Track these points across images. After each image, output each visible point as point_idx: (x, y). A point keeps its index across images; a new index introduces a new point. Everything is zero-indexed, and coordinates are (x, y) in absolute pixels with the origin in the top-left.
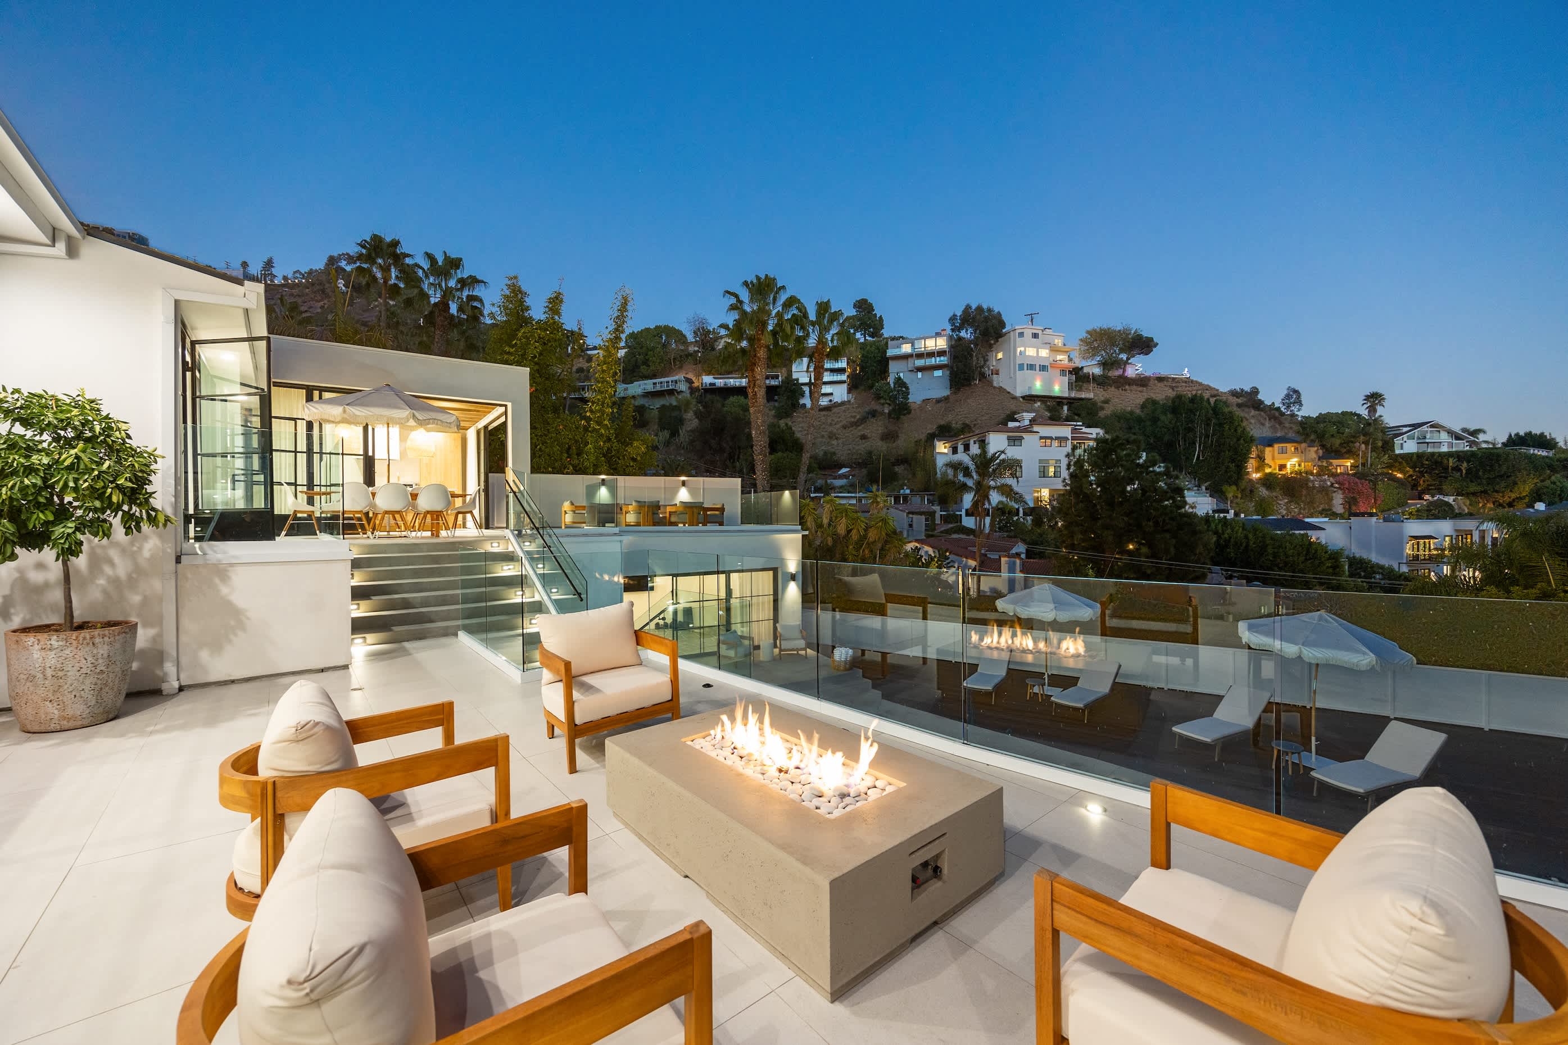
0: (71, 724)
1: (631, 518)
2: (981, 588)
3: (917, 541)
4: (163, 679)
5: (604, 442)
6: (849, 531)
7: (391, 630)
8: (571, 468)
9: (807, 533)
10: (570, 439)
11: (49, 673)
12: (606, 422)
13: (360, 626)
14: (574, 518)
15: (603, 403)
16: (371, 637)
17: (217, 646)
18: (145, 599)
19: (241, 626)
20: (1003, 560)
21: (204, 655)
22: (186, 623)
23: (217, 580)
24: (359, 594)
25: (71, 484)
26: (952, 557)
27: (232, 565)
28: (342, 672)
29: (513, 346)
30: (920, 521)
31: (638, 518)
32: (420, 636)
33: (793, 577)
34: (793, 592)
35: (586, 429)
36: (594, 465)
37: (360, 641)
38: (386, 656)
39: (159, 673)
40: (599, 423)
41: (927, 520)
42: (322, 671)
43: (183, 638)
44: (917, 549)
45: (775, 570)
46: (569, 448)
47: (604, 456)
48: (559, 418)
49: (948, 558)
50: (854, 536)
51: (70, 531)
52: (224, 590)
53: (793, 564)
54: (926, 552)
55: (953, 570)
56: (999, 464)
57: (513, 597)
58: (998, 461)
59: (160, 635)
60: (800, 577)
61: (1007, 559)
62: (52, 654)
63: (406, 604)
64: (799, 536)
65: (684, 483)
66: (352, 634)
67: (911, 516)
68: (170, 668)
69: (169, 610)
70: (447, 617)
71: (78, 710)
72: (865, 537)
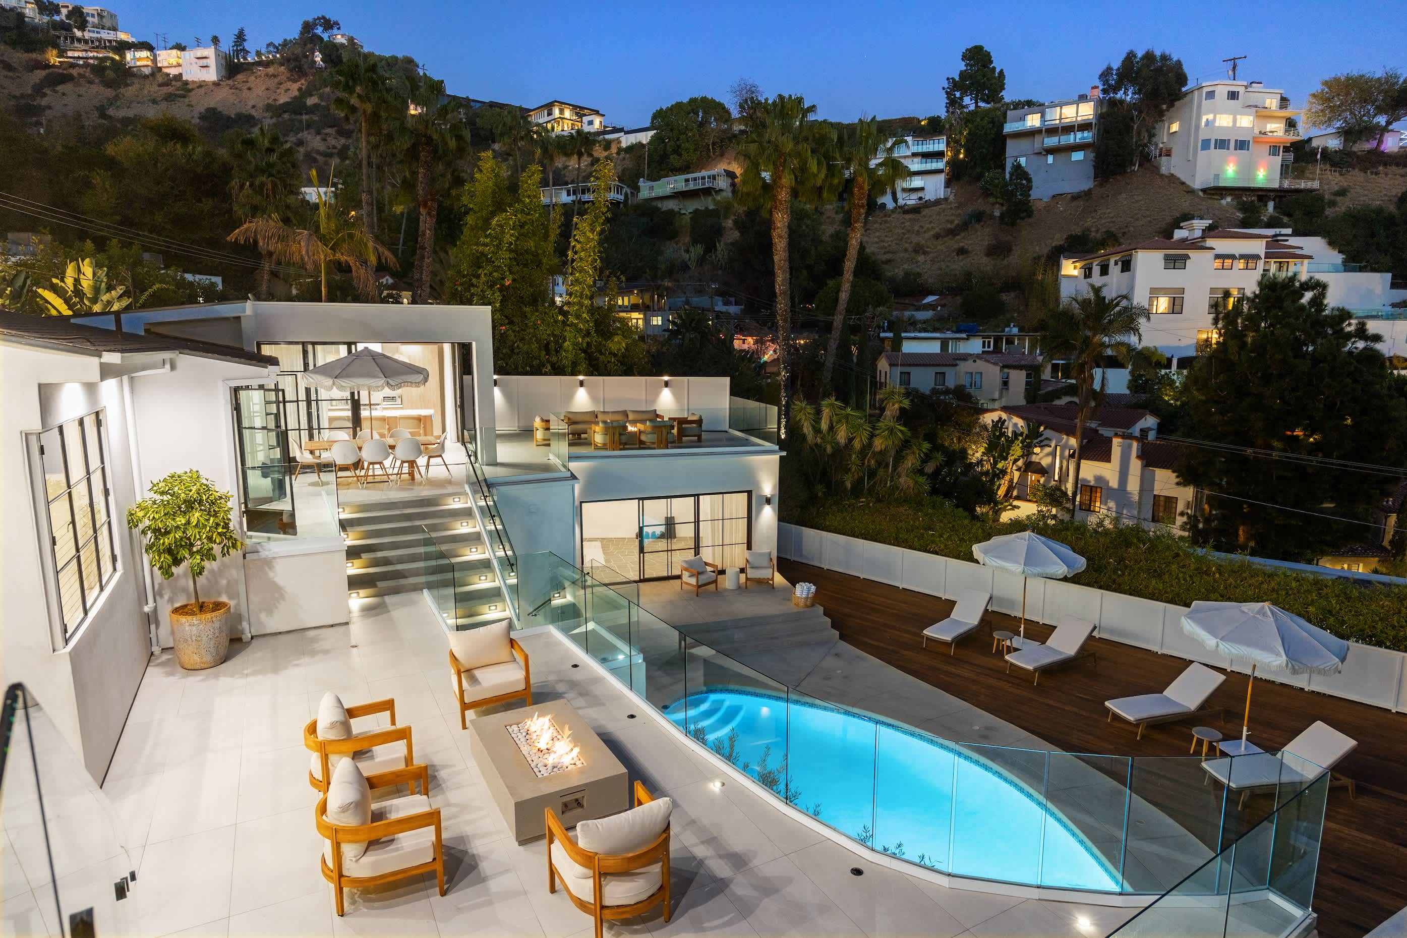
0: (206, 666)
1: (599, 439)
2: (1080, 476)
3: (1005, 409)
4: (243, 632)
5: (583, 338)
6: (851, 440)
7: (375, 586)
8: (549, 368)
9: (784, 454)
10: (549, 335)
11: (194, 638)
12: (585, 315)
13: (355, 583)
14: (544, 435)
15: (582, 294)
16: (363, 592)
17: (270, 611)
18: (229, 582)
19: (282, 597)
20: (1116, 441)
21: (263, 616)
22: (251, 596)
23: (267, 568)
24: (353, 553)
25: (198, 537)
26: (1049, 433)
27: (274, 558)
28: (344, 627)
29: (486, 237)
30: (1018, 378)
31: (605, 439)
32: (396, 591)
33: (768, 501)
35: (564, 323)
36: (573, 363)
37: (355, 595)
38: (373, 611)
39: (239, 627)
40: (578, 317)
41: (1028, 376)
42: (332, 626)
43: (250, 606)
44: (1001, 421)
45: (749, 493)
46: (548, 344)
47: (585, 351)
48: (537, 311)
49: (1041, 435)
50: (857, 444)
51: (199, 561)
52: (271, 574)
53: (768, 486)
54: (1015, 425)
55: (1048, 450)
56: (1119, 313)
57: (468, 552)
58: (1118, 309)
59: (238, 604)
60: (776, 500)
61: (1120, 440)
62: (194, 628)
63: (386, 562)
64: (776, 457)
65: (667, 384)
66: (349, 590)
67: (1006, 370)
68: (245, 625)
69: (242, 589)
70: (416, 573)
71: (208, 658)
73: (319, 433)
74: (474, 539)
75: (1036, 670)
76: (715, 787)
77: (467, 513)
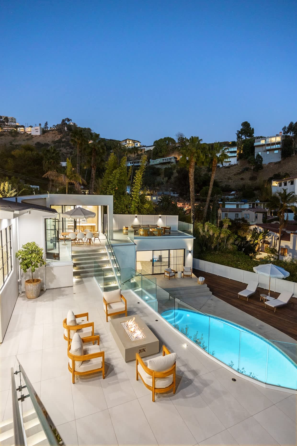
0: (34, 298)
1: (141, 233)
2: (281, 245)
3: (257, 224)
4: (44, 288)
5: (137, 204)
6: (214, 234)
7: (80, 275)
8: (127, 212)
9: (195, 238)
10: (127, 203)
11: (31, 290)
12: (138, 198)
13: (75, 274)
14: (126, 231)
15: (137, 192)
16: (76, 277)
17: (51, 282)
18: (41, 273)
19: (55, 278)
20: (292, 235)
21: (50, 283)
22: (47, 278)
23: (51, 270)
24: (75, 265)
25: (34, 261)
26: (270, 232)
27: (53, 267)
28: (72, 287)
29: (111, 176)
30: (260, 216)
31: (143, 233)
32: (86, 277)
33: (190, 252)
34: (190, 257)
35: (132, 200)
36: (134, 211)
37: (74, 277)
38: (80, 283)
39: (43, 286)
40: (136, 198)
41: (263, 215)
42: (68, 287)
43: (46, 281)
44: (256, 228)
45: (184, 249)
46: (127, 205)
47: (137, 208)
48: (124, 196)
49: (268, 233)
50: (216, 236)
51: (34, 268)
52: (52, 272)
53: (190, 247)
54: (260, 229)
55: (270, 237)
56: (292, 197)
57: (106, 266)
58: (291, 196)
59: (43, 280)
60: (192, 251)
61: (293, 235)
62: (31, 287)
63: (83, 268)
64: (193, 239)
65: (160, 217)
66: (73, 276)
67: (256, 213)
68: (45, 286)
69: (44, 275)
70: (91, 272)
71: (35, 296)
72: (219, 236)
73: (65, 230)
74: (107, 262)
75: (275, 307)
76: (185, 346)
77: (105, 254)
